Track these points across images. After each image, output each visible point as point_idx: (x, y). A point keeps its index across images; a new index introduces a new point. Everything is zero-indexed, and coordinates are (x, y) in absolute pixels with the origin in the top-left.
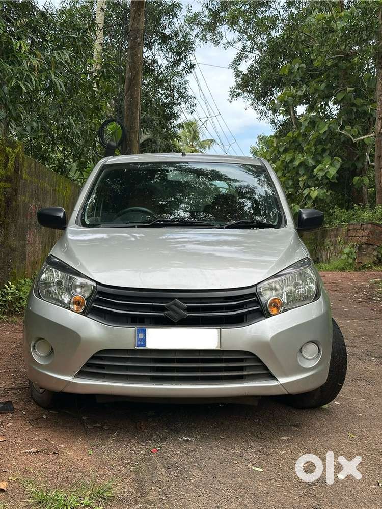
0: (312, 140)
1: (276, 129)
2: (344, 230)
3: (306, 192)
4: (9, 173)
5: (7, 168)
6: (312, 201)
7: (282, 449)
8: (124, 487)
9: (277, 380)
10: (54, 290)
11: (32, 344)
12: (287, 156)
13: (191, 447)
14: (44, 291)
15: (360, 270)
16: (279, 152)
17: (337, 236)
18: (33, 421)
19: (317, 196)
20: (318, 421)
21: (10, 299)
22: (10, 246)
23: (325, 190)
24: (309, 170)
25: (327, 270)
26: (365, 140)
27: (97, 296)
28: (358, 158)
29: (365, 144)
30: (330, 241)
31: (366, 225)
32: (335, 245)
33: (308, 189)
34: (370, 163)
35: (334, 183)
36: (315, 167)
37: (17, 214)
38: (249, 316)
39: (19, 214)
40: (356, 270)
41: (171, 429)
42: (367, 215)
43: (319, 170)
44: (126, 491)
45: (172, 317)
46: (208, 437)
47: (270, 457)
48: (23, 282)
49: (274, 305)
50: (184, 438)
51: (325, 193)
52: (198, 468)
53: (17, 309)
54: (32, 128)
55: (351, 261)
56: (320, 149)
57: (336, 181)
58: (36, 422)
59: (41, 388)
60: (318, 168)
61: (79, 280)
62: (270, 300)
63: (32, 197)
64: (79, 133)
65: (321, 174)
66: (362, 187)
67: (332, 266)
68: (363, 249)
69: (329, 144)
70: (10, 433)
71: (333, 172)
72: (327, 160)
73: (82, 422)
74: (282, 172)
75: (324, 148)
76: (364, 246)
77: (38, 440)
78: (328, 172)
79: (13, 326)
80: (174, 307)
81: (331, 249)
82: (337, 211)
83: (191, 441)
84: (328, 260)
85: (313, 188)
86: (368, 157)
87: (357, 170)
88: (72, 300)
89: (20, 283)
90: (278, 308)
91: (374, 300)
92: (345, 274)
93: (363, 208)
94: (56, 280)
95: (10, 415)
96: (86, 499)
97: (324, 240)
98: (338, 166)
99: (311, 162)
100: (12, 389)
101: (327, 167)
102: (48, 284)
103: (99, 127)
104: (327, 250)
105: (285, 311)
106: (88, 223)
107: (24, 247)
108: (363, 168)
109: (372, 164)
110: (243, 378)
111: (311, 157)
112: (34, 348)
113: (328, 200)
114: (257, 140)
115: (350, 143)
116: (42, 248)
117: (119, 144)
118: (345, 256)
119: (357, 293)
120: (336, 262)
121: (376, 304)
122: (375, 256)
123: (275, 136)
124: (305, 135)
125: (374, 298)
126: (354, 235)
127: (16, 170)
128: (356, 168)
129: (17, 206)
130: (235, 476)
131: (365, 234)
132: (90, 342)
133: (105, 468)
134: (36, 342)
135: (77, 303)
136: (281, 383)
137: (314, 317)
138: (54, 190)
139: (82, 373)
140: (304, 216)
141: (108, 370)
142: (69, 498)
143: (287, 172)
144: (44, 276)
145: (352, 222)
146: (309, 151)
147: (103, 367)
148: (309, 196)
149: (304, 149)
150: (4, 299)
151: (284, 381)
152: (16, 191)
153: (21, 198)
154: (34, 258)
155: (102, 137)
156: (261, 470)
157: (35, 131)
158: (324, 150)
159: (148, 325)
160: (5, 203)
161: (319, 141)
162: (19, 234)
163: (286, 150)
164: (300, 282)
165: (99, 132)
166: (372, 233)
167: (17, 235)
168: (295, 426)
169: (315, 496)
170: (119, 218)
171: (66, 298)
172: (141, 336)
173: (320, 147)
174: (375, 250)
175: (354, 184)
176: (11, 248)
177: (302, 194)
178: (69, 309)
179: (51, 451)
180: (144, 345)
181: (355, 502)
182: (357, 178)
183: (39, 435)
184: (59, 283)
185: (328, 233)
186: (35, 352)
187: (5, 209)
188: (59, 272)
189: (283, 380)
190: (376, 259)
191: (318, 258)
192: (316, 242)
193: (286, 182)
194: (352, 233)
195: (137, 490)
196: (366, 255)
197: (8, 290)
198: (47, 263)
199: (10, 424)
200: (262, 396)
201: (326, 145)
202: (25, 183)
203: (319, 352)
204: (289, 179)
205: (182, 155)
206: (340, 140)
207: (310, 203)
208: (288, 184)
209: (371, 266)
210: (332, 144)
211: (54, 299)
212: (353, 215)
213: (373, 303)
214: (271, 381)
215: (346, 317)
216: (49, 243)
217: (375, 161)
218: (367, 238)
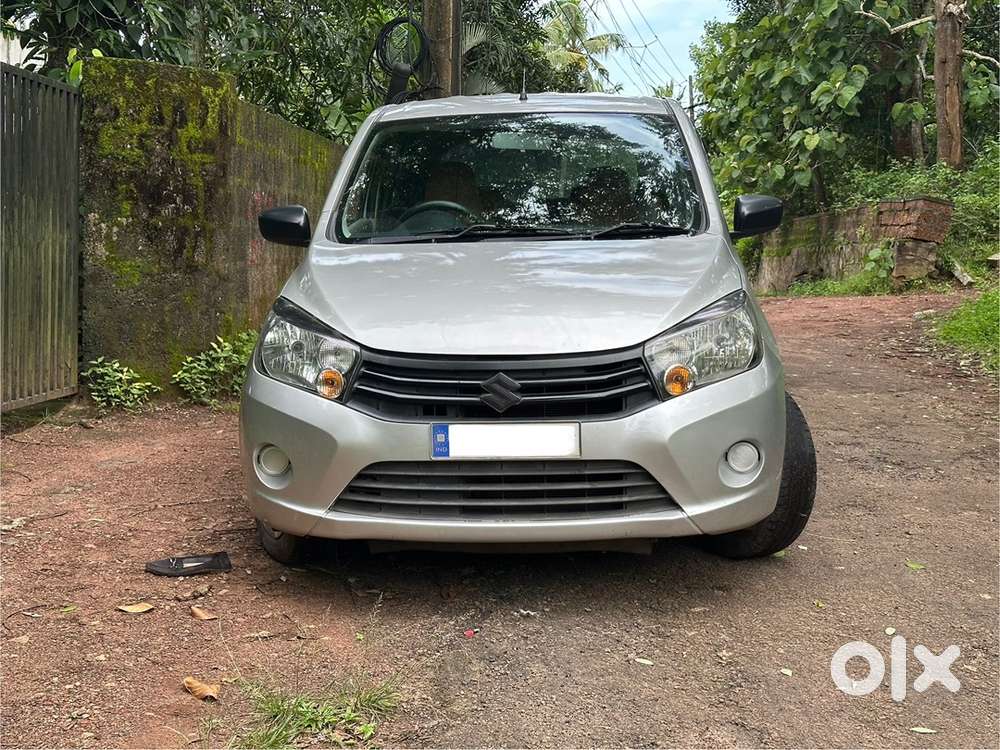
0: (809, 32)
1: (739, 10)
2: (870, 213)
3: (796, 138)
4: (209, 136)
5: (205, 126)
6: (807, 155)
7: (691, 629)
8: (414, 692)
9: (683, 510)
10: (289, 359)
11: (255, 455)
12: (759, 66)
13: (532, 627)
14: (270, 361)
15: (901, 291)
16: (743, 59)
17: (857, 224)
18: (264, 585)
19: (817, 146)
20: (763, 580)
21: (222, 369)
22: (217, 272)
23: (835, 134)
24: (802, 92)
25: (836, 294)
26: (915, 29)
27: (362, 370)
28: (904, 64)
29: (916, 36)
30: (845, 236)
31: (914, 203)
32: (853, 242)
33: (800, 131)
34: (924, 75)
35: (853, 119)
36: (814, 86)
37: (228, 211)
38: (630, 399)
39: (232, 212)
40: (893, 293)
41: (501, 598)
42: (916, 181)
43: (822, 94)
44: (416, 697)
45: (494, 403)
46: (564, 610)
47: (669, 641)
48: (244, 336)
49: (677, 379)
50: (522, 611)
51: (834, 139)
52: (543, 661)
53: (237, 387)
54: (251, 41)
55: (883, 274)
56: (825, 50)
57: (858, 115)
58: (268, 587)
59: (275, 530)
60: (819, 87)
61: (331, 343)
62: (670, 368)
63: (254, 177)
64: (342, 44)
65: (826, 100)
66: (910, 123)
67: (846, 286)
68: (907, 249)
69: (844, 39)
70: (225, 605)
71: (849, 94)
72: (839, 72)
73: (348, 587)
74: (748, 100)
75: (832, 47)
76: (909, 244)
77: (272, 617)
78: (839, 95)
79: (230, 419)
80: (497, 387)
81: (847, 250)
82: (859, 175)
83: (534, 617)
84: (841, 274)
85: (810, 130)
86: (921, 63)
87: (902, 89)
88: (321, 377)
89: (239, 340)
90: (683, 384)
91: (917, 352)
92: (868, 301)
93: (910, 168)
94: (292, 342)
95: (225, 576)
96: (349, 711)
97: (833, 233)
98: (860, 83)
99: (805, 77)
100: (228, 532)
101: (837, 85)
102: (278, 350)
103: (378, 29)
104: (839, 254)
105: (695, 388)
106: (347, 235)
107: (244, 271)
108: (913, 84)
109: (929, 77)
110: (622, 508)
111: (807, 66)
112: (259, 462)
113: (840, 153)
114: (704, 32)
115: (886, 34)
116: (278, 273)
117: (416, 67)
118: (869, 266)
119: (885, 340)
120: (854, 278)
121: (918, 361)
122: (931, 263)
123: (737, 26)
124: (794, 23)
125: (917, 349)
126: (890, 223)
127: (223, 129)
128: (899, 85)
129: (228, 198)
130: (605, 673)
131: (913, 220)
132: (352, 451)
133: (384, 662)
134: (261, 451)
135: (329, 382)
136: (690, 515)
137: (752, 396)
138: (297, 161)
139: (341, 504)
140: (745, 210)
141: (387, 497)
142: (320, 710)
143: (760, 99)
144: (270, 336)
145: (889, 196)
146: (802, 55)
147: (376, 492)
148: (801, 146)
149: (793, 50)
150: (211, 370)
151: (695, 512)
152: (224, 167)
153: (233, 181)
154: (264, 292)
155: (382, 54)
156: (651, 663)
157: (256, 48)
158: (833, 52)
159: (450, 419)
160: (205, 192)
161: (823, 34)
162: (233, 249)
163: (756, 55)
164: (727, 335)
165: (377, 42)
166: (925, 217)
167: (230, 250)
168: (720, 588)
169: (737, 703)
170: (402, 226)
171: (309, 375)
172: (441, 438)
173: (824, 46)
174: (931, 251)
175: (894, 118)
176: (219, 277)
177: (788, 143)
178: (315, 392)
179: (293, 636)
180: (447, 454)
181: (805, 713)
182: (899, 106)
183: (274, 609)
184: (298, 347)
185: (841, 220)
186: (261, 468)
187: (205, 203)
188: (297, 329)
189: (692, 510)
190: (934, 269)
191: (822, 270)
192: (819, 238)
193: (756, 120)
194: (885, 219)
195: (436, 697)
196: (912, 261)
197: (216, 352)
198: (275, 311)
199: (225, 591)
200: (659, 539)
201: (838, 40)
202: (240, 152)
203: (759, 459)
204: (762, 113)
205: (521, 99)
206: (865, 29)
207: (804, 160)
208: (761, 123)
209: (924, 283)
210: (849, 38)
211: (291, 375)
212: (891, 182)
213: (912, 359)
214: (674, 512)
215: (853, 388)
216: (292, 261)
217: (936, 71)
218: (915, 227)
